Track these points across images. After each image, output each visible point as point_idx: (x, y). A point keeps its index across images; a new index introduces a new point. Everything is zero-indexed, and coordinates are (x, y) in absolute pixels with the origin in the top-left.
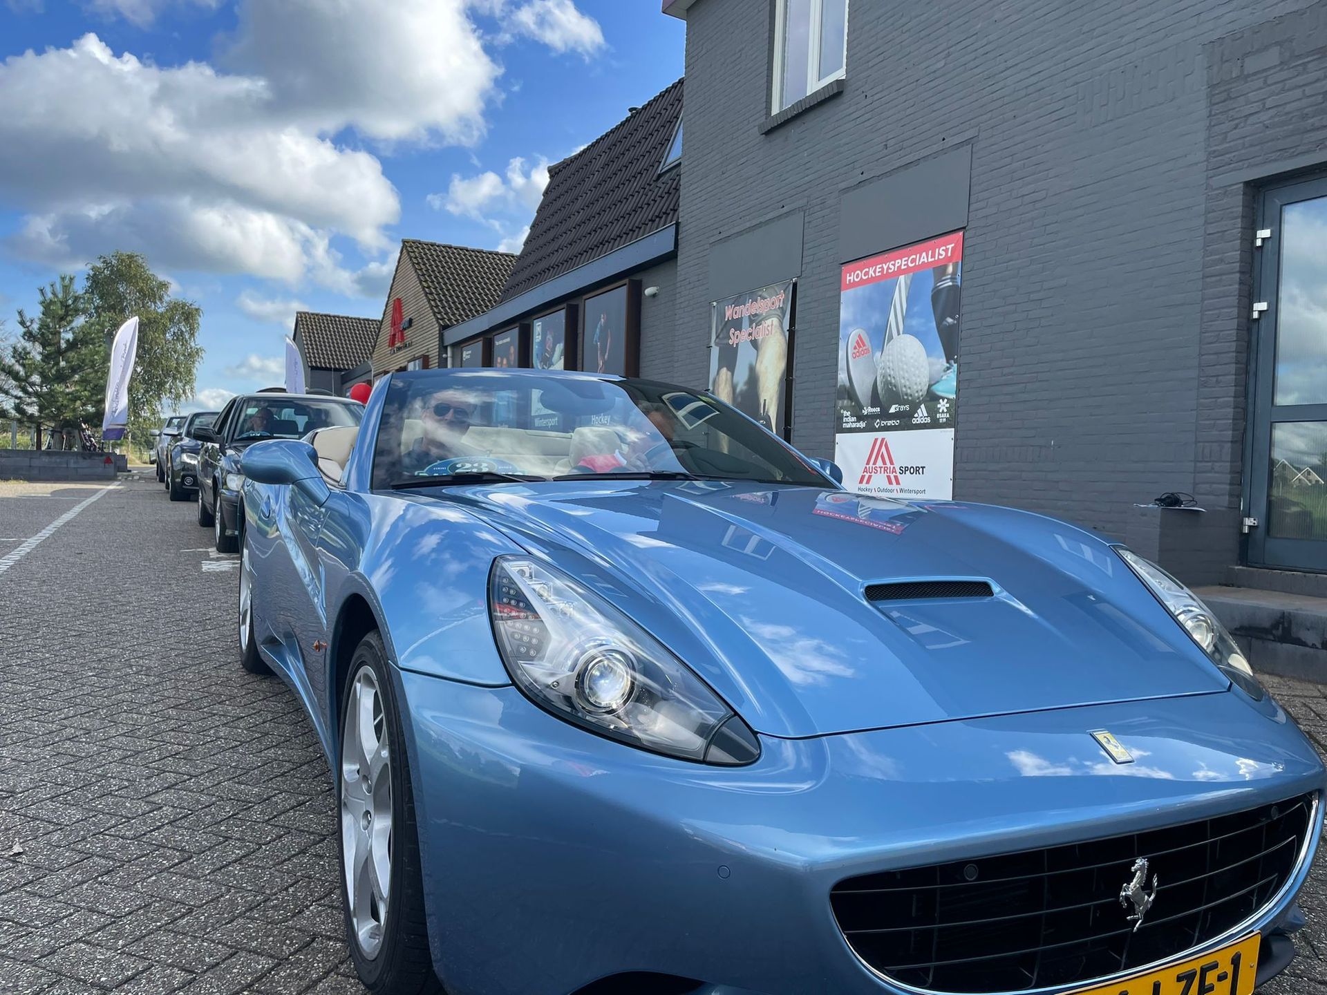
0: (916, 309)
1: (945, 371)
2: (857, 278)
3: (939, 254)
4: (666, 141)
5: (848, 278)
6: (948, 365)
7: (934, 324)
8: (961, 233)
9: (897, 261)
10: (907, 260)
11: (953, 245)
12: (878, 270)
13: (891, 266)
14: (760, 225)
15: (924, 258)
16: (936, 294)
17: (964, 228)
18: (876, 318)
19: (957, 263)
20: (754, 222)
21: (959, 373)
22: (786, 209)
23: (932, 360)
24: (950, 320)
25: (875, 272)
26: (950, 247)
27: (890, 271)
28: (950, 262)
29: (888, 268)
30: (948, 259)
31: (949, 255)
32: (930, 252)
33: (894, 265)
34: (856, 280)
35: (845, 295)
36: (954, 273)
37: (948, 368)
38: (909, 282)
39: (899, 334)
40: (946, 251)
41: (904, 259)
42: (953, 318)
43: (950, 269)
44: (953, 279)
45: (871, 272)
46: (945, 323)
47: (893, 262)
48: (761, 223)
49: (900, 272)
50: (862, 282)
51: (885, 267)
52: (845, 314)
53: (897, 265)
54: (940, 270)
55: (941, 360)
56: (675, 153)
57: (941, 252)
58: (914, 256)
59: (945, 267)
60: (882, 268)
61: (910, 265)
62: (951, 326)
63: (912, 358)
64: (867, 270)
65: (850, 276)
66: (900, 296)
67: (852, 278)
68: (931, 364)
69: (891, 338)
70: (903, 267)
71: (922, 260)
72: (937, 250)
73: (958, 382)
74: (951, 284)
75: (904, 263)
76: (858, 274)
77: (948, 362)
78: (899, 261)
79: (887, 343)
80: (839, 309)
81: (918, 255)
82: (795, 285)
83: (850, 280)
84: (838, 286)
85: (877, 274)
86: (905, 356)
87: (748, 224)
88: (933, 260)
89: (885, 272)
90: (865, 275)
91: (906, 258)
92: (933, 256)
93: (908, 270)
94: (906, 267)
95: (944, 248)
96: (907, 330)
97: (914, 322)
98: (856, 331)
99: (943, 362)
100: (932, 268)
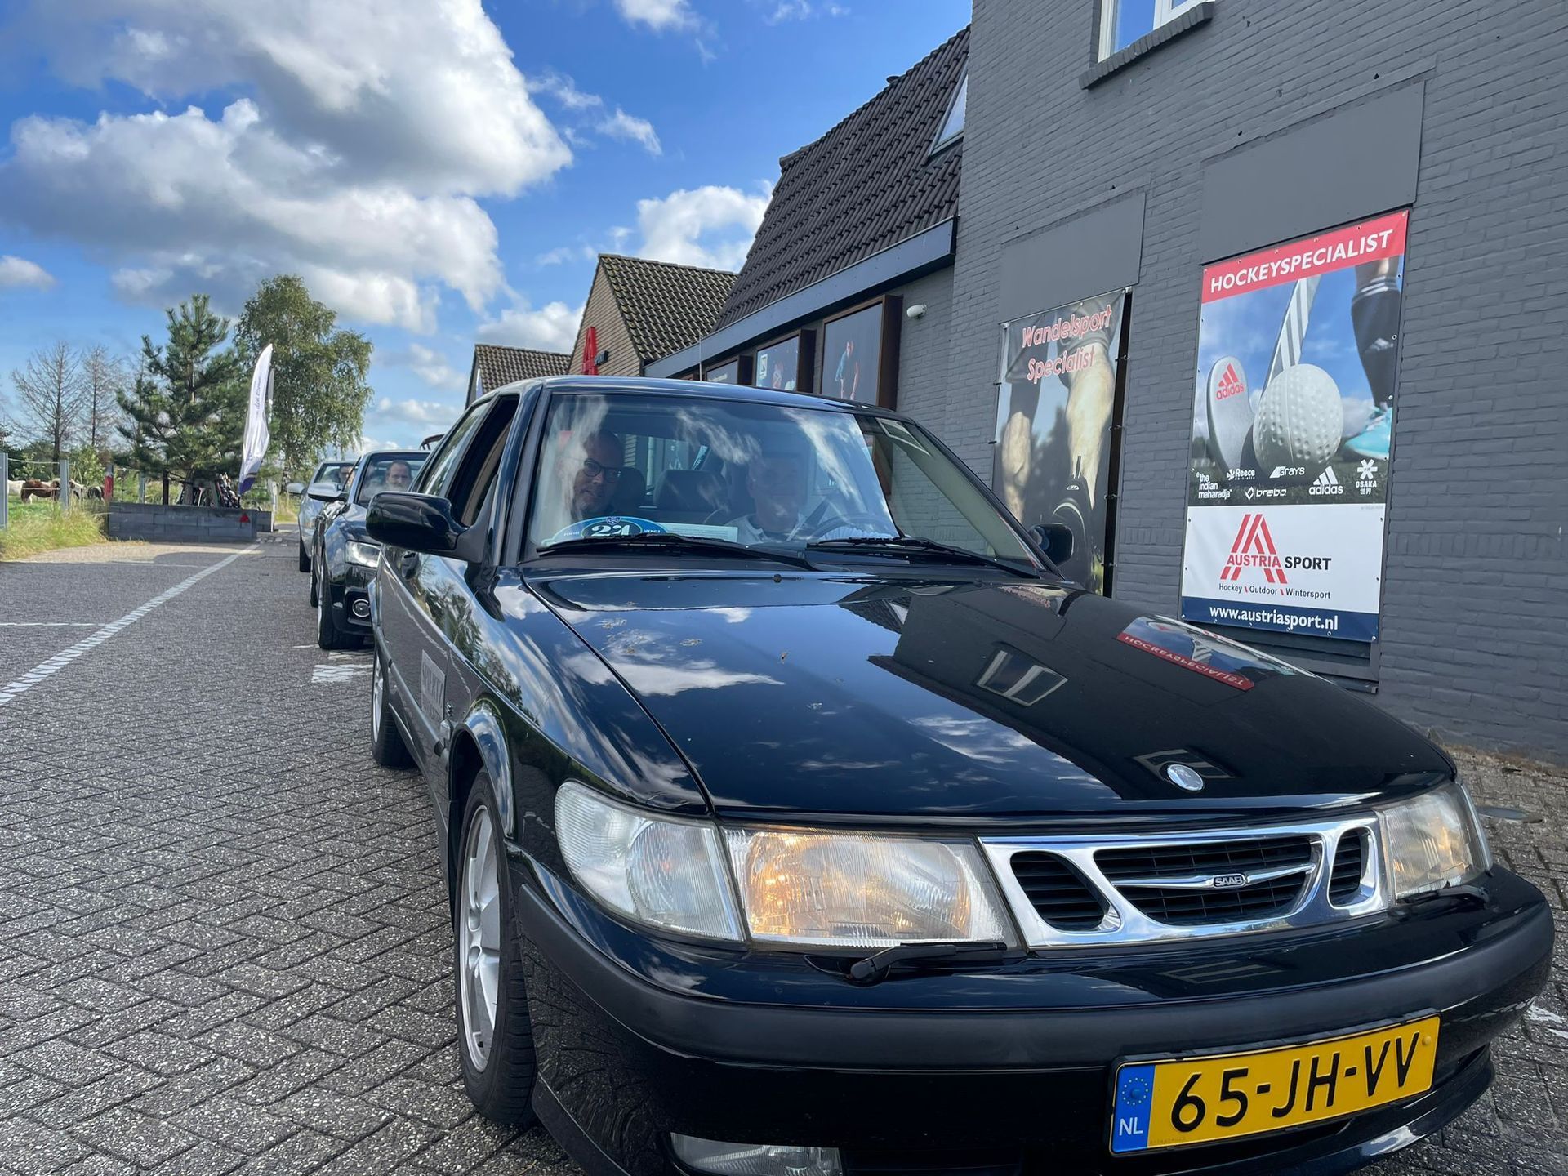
0: (1324, 326)
1: (1372, 418)
2: (1228, 284)
3: (1367, 245)
4: (938, 114)
5: (1213, 285)
6: (1377, 410)
7: (1355, 348)
8: (1405, 214)
9: (1294, 258)
10: (1312, 256)
11: (1391, 231)
12: (1262, 272)
13: (1284, 266)
14: (1077, 214)
15: (1341, 252)
16: (1360, 306)
17: (1411, 205)
18: (1257, 341)
19: (1397, 257)
20: (1068, 212)
21: (1396, 420)
22: (1116, 191)
23: (1348, 401)
24: (1382, 343)
25: (1257, 274)
26: (1385, 234)
27: (1282, 273)
28: (1385, 256)
29: (1280, 268)
30: (1382, 253)
31: (1384, 246)
32: (1351, 243)
33: (1289, 264)
34: (1226, 287)
35: (1208, 309)
36: (1392, 273)
37: (1378, 415)
38: (1314, 288)
39: (1293, 363)
40: (1379, 240)
41: (1306, 255)
42: (1387, 338)
43: (1385, 267)
44: (1389, 281)
45: (1251, 275)
46: (1373, 347)
47: (1288, 260)
48: (1079, 212)
49: (1299, 273)
50: (1236, 290)
51: (1275, 267)
52: (1206, 336)
53: (1294, 264)
54: (1368, 269)
55: (1365, 402)
56: (955, 123)
57: (1370, 242)
58: (1323, 250)
59: (1377, 264)
60: (1270, 269)
61: (1318, 263)
62: (1384, 352)
63: (1313, 398)
64: (1245, 272)
65: (1217, 281)
66: (1298, 311)
67: (1219, 284)
68: (1346, 409)
69: (1280, 369)
70: (1304, 267)
71: (1337, 255)
72: (1363, 240)
73: (1395, 435)
74: (1385, 289)
75: (1305, 260)
76: (1229, 279)
77: (1377, 405)
78: (1299, 257)
79: (1274, 377)
80: (1197, 329)
81: (1330, 249)
82: (1129, 297)
83: (1216, 288)
84: (1197, 296)
85: (1261, 278)
86: (1302, 396)
87: (1059, 215)
88: (1356, 254)
89: (1274, 275)
90: (1241, 280)
91: (1311, 253)
92: (1356, 248)
93: (1313, 270)
94: (1309, 266)
95: (1375, 236)
96: (1308, 358)
97: (1321, 346)
98: (1225, 360)
99: (1369, 405)
100: (1353, 267)
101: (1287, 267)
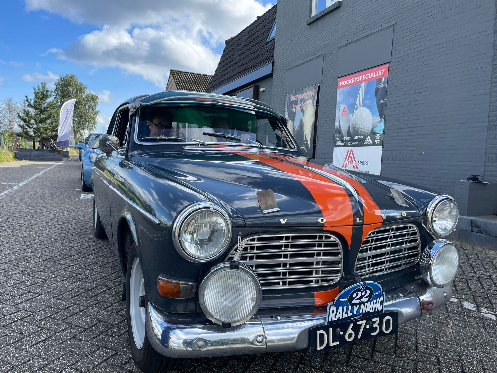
0: (368, 96)
1: (379, 122)
2: (344, 84)
3: (379, 74)
4: (270, 29)
5: (341, 84)
6: (380, 120)
7: (376, 103)
8: (388, 65)
9: (361, 77)
10: (365, 76)
11: (384, 70)
12: (353, 80)
13: (358, 79)
14: (306, 62)
15: (372, 75)
16: (377, 91)
17: (389, 62)
18: (351, 100)
19: (386, 77)
20: (303, 61)
21: (385, 123)
22: (316, 56)
23: (374, 118)
24: (382, 101)
25: (352, 81)
26: (383, 70)
27: (358, 81)
28: (383, 77)
29: (357, 79)
30: (383, 76)
31: (383, 74)
32: (375, 73)
33: (359, 78)
34: (344, 85)
35: (339, 91)
36: (385, 81)
37: (381, 121)
38: (366, 86)
39: (360, 107)
40: (382, 72)
41: (364, 76)
42: (383, 100)
43: (383, 80)
44: (384, 84)
45: (350, 81)
46: (380, 102)
47: (359, 77)
48: (306, 61)
49: (362, 81)
50: (346, 85)
51: (356, 79)
52: (339, 99)
53: (361, 78)
54: (379, 81)
55: (378, 118)
56: (273, 34)
57: (380, 73)
58: (368, 75)
59: (381, 79)
60: (355, 79)
61: (367, 78)
62: (382, 104)
63: (365, 117)
64: (348, 80)
65: (341, 83)
66: (362, 92)
67: (342, 84)
68: (373, 120)
69: (357, 108)
70: (363, 79)
71: (371, 76)
72: (378, 72)
73: (385, 127)
74: (383, 86)
75: (364, 77)
76: (345, 82)
77: (380, 119)
78: (362, 76)
79: (355, 110)
80: (336, 96)
81: (370, 74)
82: (319, 87)
83: (341, 85)
84: (336, 87)
85: (352, 82)
86: (362, 116)
87: (301, 62)
88: (376, 76)
89: (356, 81)
90: (347, 83)
91: (365, 75)
92: (376, 74)
93: (365, 80)
94: (364, 79)
95: (381, 71)
96: (364, 105)
97: (367, 102)
98: (343, 105)
99: (379, 118)
100: (375, 79)
101: (359, 79)
